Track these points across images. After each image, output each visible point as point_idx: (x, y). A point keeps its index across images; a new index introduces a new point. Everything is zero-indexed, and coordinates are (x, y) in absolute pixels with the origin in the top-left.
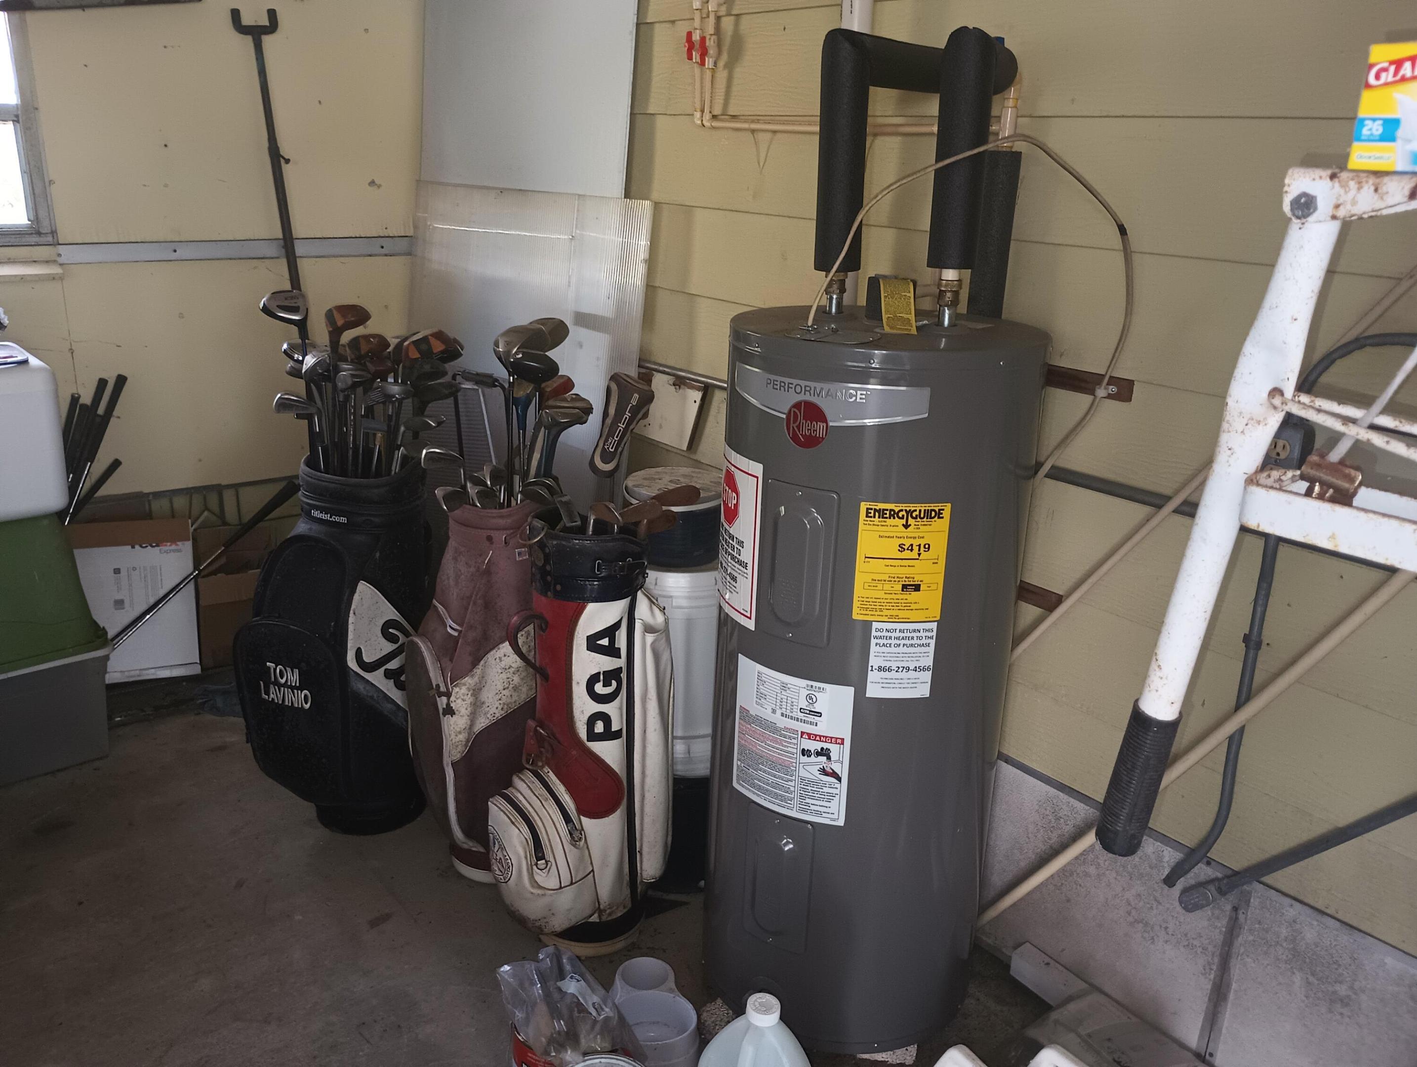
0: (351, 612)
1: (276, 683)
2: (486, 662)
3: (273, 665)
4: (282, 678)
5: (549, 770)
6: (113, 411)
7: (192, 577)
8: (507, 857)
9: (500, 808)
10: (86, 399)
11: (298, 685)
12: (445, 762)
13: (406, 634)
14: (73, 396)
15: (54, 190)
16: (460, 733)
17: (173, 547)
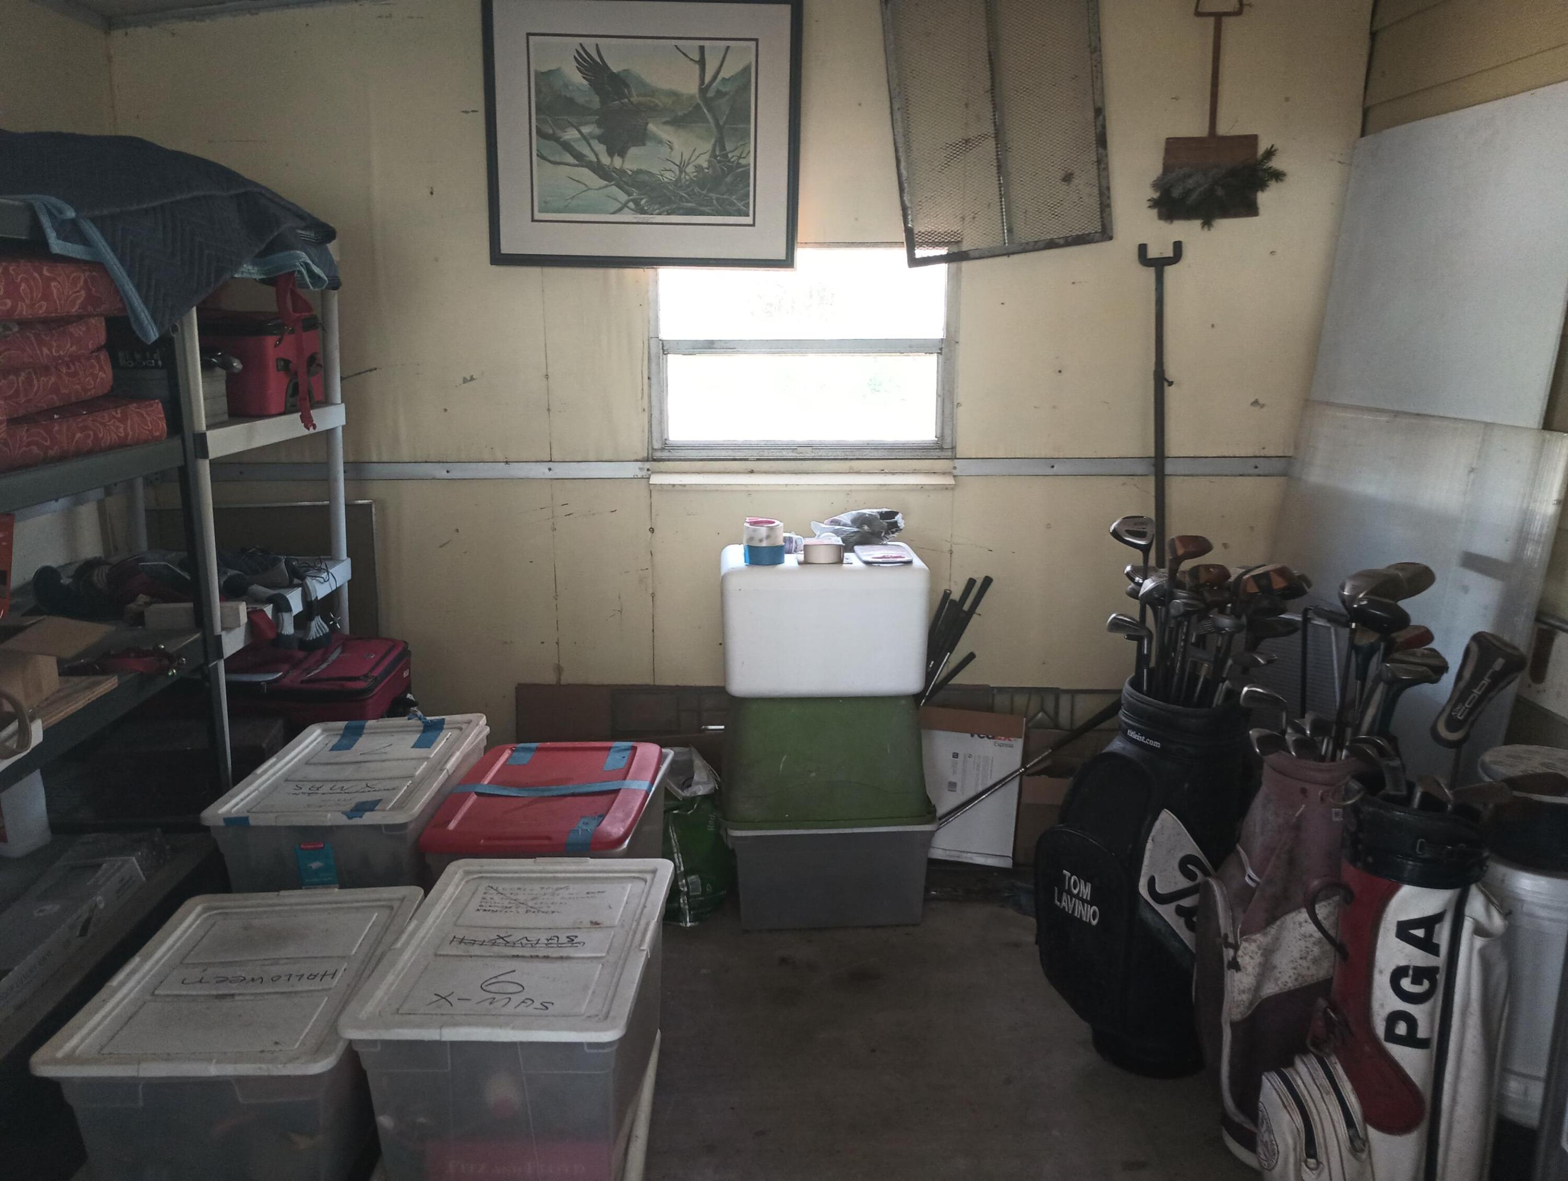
0: (1150, 838)
1: (1069, 892)
2: (1282, 924)
3: (1069, 874)
4: (1075, 889)
5: (1337, 1061)
6: (976, 608)
7: (1018, 773)
8: (1274, 1142)
9: (1273, 1086)
10: (956, 596)
11: (1088, 899)
12: (1223, 1021)
13: (1206, 873)
14: (945, 592)
15: (960, 412)
16: (1243, 992)
17: (1007, 742)
